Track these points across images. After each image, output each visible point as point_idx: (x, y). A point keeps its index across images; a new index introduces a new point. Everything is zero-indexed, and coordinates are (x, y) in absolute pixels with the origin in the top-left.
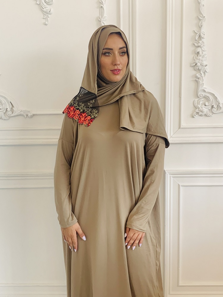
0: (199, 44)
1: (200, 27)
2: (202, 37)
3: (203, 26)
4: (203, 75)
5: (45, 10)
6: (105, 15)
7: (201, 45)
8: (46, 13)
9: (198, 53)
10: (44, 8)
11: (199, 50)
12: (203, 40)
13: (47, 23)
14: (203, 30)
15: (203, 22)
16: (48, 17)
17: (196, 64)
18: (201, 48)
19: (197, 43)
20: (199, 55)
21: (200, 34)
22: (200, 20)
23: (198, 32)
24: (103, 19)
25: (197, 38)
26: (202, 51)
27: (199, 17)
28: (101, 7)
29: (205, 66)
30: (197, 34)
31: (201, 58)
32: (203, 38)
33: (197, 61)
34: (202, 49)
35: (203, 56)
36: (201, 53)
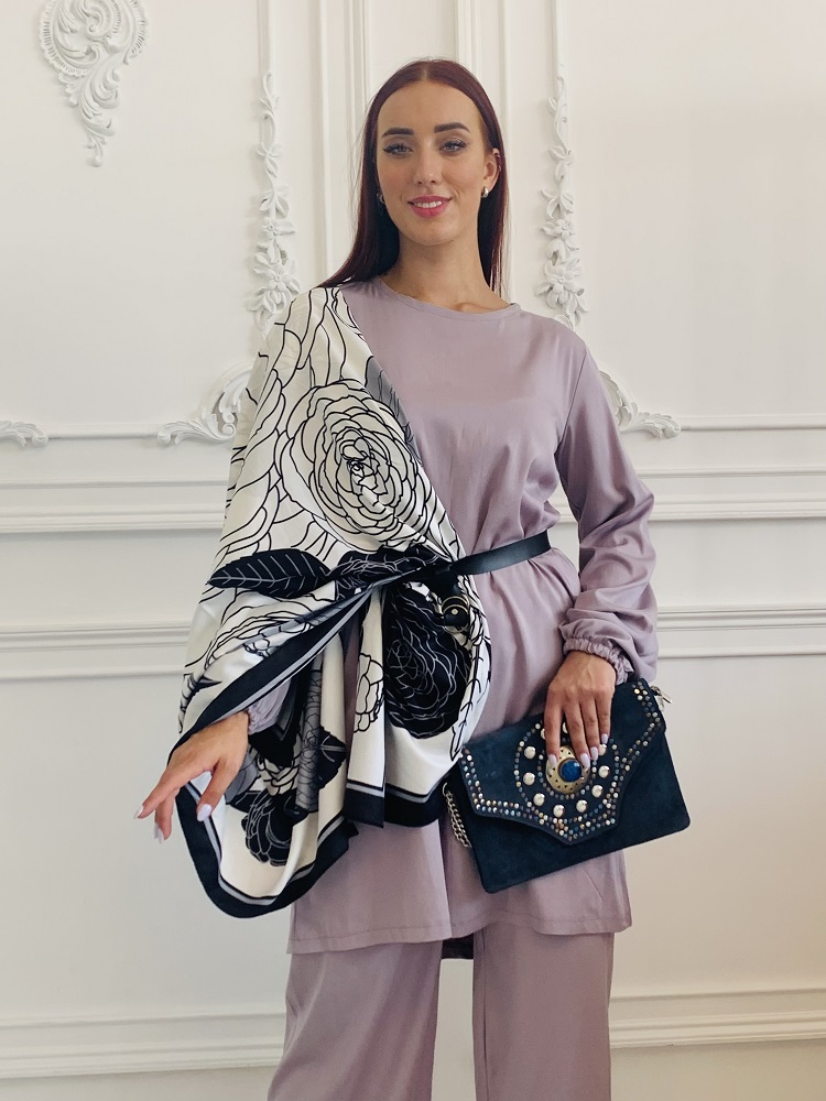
0: (558, 230)
1: (558, 181)
2: (564, 209)
3: (566, 178)
4: (572, 318)
5: (92, 121)
6: (276, 142)
7: (564, 232)
8: (98, 133)
9: (555, 255)
10: (91, 115)
11: (557, 245)
12: (567, 217)
13: (98, 158)
14: (569, 189)
15: (566, 166)
16: (104, 143)
17: (551, 288)
18: (564, 240)
19: (552, 228)
20: (558, 260)
21: (558, 199)
22: (556, 160)
23: (552, 194)
24: (270, 152)
25: (550, 212)
26: (566, 251)
27: (555, 152)
28: (266, 117)
29: (579, 294)
30: (548, 199)
31: (563, 268)
32: (568, 212)
33: (553, 279)
34: (565, 244)
35: (571, 263)
36: (563, 254)
